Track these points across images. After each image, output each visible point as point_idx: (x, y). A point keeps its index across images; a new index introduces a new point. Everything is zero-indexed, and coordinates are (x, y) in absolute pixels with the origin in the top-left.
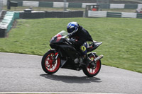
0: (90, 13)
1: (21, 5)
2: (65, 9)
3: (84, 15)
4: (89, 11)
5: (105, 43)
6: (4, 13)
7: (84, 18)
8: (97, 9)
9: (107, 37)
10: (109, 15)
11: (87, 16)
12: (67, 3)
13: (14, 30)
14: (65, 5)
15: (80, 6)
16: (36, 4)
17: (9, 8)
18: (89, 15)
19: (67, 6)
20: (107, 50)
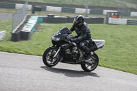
0: (111, 20)
1: (45, 10)
2: (86, 15)
3: (105, 21)
4: (110, 19)
5: (124, 50)
6: (28, 17)
7: (104, 25)
8: (118, 17)
9: (126, 44)
10: (129, 23)
11: (107, 23)
12: (89, 10)
13: (37, 33)
14: (87, 11)
15: (101, 13)
16: (59, 9)
17: (33, 13)
18: (110, 22)
19: (88, 12)
20: (126, 56)
